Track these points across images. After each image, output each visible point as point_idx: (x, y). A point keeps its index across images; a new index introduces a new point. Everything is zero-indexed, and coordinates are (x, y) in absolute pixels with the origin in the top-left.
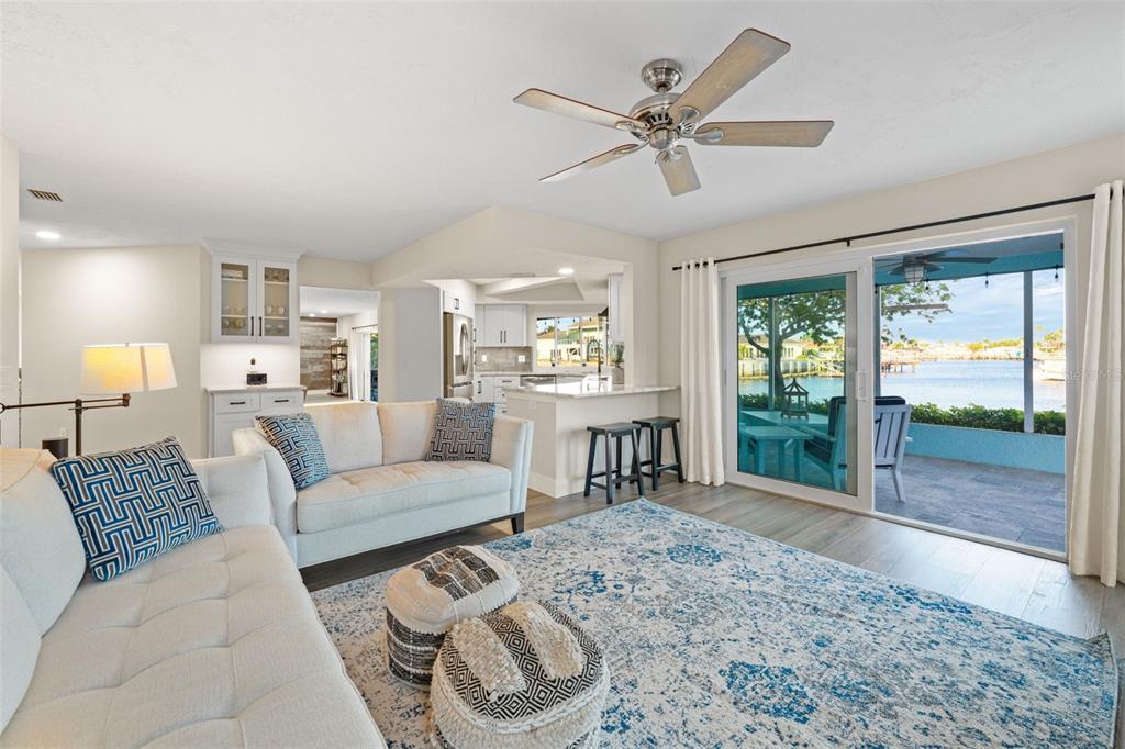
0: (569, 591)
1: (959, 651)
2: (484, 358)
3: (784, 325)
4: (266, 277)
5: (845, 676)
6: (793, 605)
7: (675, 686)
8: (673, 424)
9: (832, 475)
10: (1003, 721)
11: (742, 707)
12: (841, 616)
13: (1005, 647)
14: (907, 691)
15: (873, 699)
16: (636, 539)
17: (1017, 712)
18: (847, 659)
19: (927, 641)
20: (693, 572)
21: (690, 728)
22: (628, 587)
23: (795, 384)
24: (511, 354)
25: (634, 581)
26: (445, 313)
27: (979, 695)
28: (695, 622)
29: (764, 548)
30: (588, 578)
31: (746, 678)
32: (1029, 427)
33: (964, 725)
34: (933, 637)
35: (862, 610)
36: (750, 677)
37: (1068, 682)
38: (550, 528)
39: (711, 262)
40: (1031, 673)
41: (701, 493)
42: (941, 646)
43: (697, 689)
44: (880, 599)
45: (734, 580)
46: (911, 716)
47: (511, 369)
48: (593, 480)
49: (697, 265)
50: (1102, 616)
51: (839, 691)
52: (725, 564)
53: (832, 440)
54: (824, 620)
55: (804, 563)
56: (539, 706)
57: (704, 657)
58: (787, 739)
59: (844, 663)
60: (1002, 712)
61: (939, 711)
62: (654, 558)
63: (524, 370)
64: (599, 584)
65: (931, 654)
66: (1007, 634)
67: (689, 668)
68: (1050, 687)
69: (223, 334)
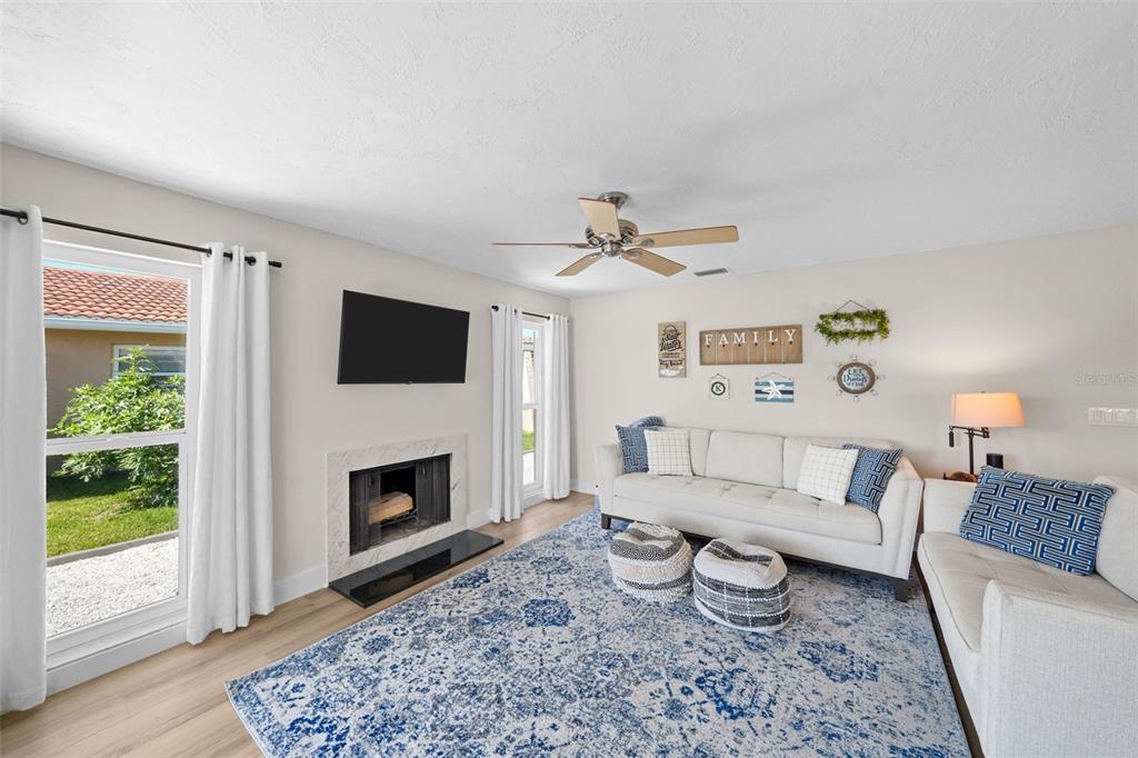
31: (559, 617)
36: (556, 618)
57: (585, 626)
67: (594, 617)
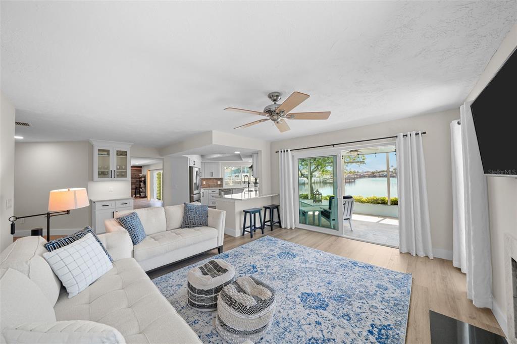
0: (245, 273)
1: (370, 281)
2: (204, 183)
3: (313, 167)
4: (117, 154)
5: (337, 293)
6: (320, 271)
7: (284, 303)
8: (277, 207)
9: (330, 222)
10: (382, 302)
11: (306, 307)
12: (335, 273)
13: (382, 278)
14: (355, 296)
15: (345, 300)
16: (266, 251)
17: (385, 298)
18: (337, 287)
19: (360, 279)
20: (287, 262)
21: (290, 317)
22: (265, 269)
23: (317, 191)
24: (215, 181)
25: (267, 267)
26: (190, 167)
27: (375, 294)
28: (289, 280)
29: (310, 251)
30: (251, 267)
31: (306, 298)
32: (389, 203)
33: (371, 305)
34: (362, 277)
35: (341, 271)
36: (308, 297)
37: (399, 287)
38: (235, 249)
39: (289, 150)
40: (389, 286)
41: (287, 232)
42: (365, 280)
43: (291, 303)
44: (346, 266)
45: (301, 264)
46: (356, 304)
47: (215, 186)
48: (246, 230)
49: (284, 151)
50: (408, 265)
51: (335, 298)
52: (297, 259)
53: (330, 211)
54: (330, 275)
55: (323, 255)
56: (261, 309)
57: (293, 292)
58: (320, 316)
59: (336, 289)
60: (381, 299)
61: (364, 301)
62: (273, 258)
63: (220, 187)
64: (255, 269)
65: (362, 283)
66: (383, 274)
68: (394, 290)
69: (99, 178)
